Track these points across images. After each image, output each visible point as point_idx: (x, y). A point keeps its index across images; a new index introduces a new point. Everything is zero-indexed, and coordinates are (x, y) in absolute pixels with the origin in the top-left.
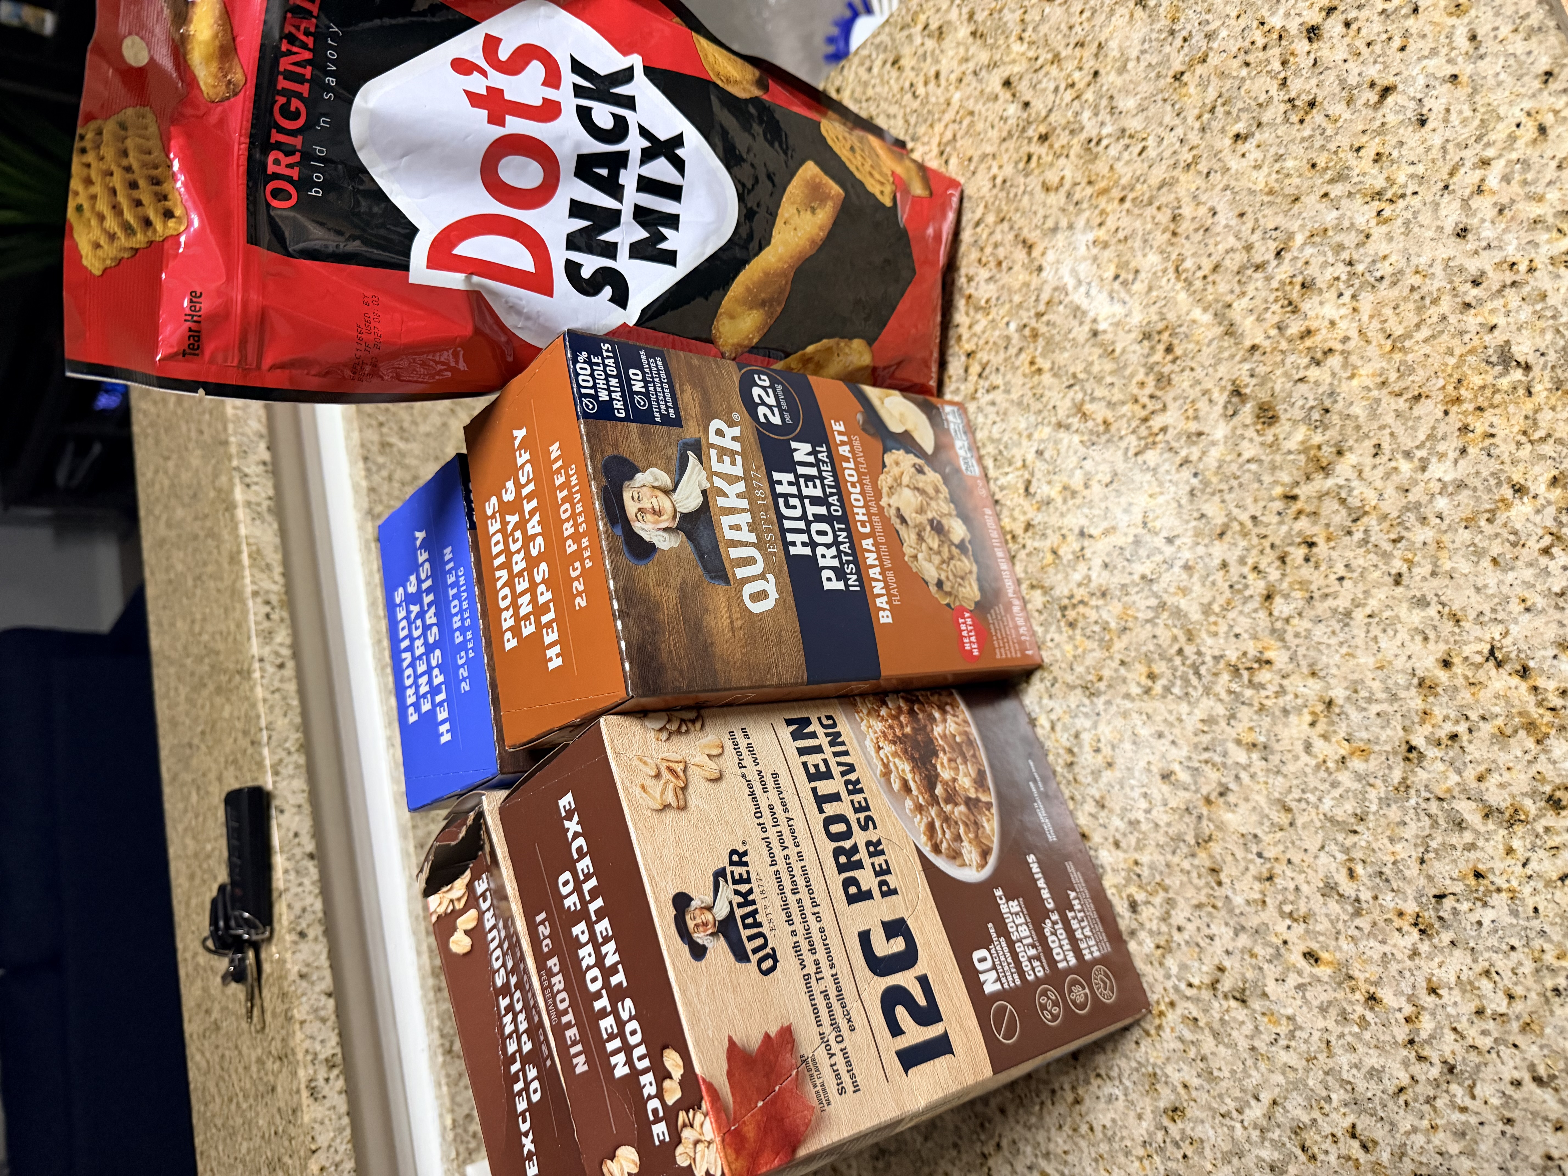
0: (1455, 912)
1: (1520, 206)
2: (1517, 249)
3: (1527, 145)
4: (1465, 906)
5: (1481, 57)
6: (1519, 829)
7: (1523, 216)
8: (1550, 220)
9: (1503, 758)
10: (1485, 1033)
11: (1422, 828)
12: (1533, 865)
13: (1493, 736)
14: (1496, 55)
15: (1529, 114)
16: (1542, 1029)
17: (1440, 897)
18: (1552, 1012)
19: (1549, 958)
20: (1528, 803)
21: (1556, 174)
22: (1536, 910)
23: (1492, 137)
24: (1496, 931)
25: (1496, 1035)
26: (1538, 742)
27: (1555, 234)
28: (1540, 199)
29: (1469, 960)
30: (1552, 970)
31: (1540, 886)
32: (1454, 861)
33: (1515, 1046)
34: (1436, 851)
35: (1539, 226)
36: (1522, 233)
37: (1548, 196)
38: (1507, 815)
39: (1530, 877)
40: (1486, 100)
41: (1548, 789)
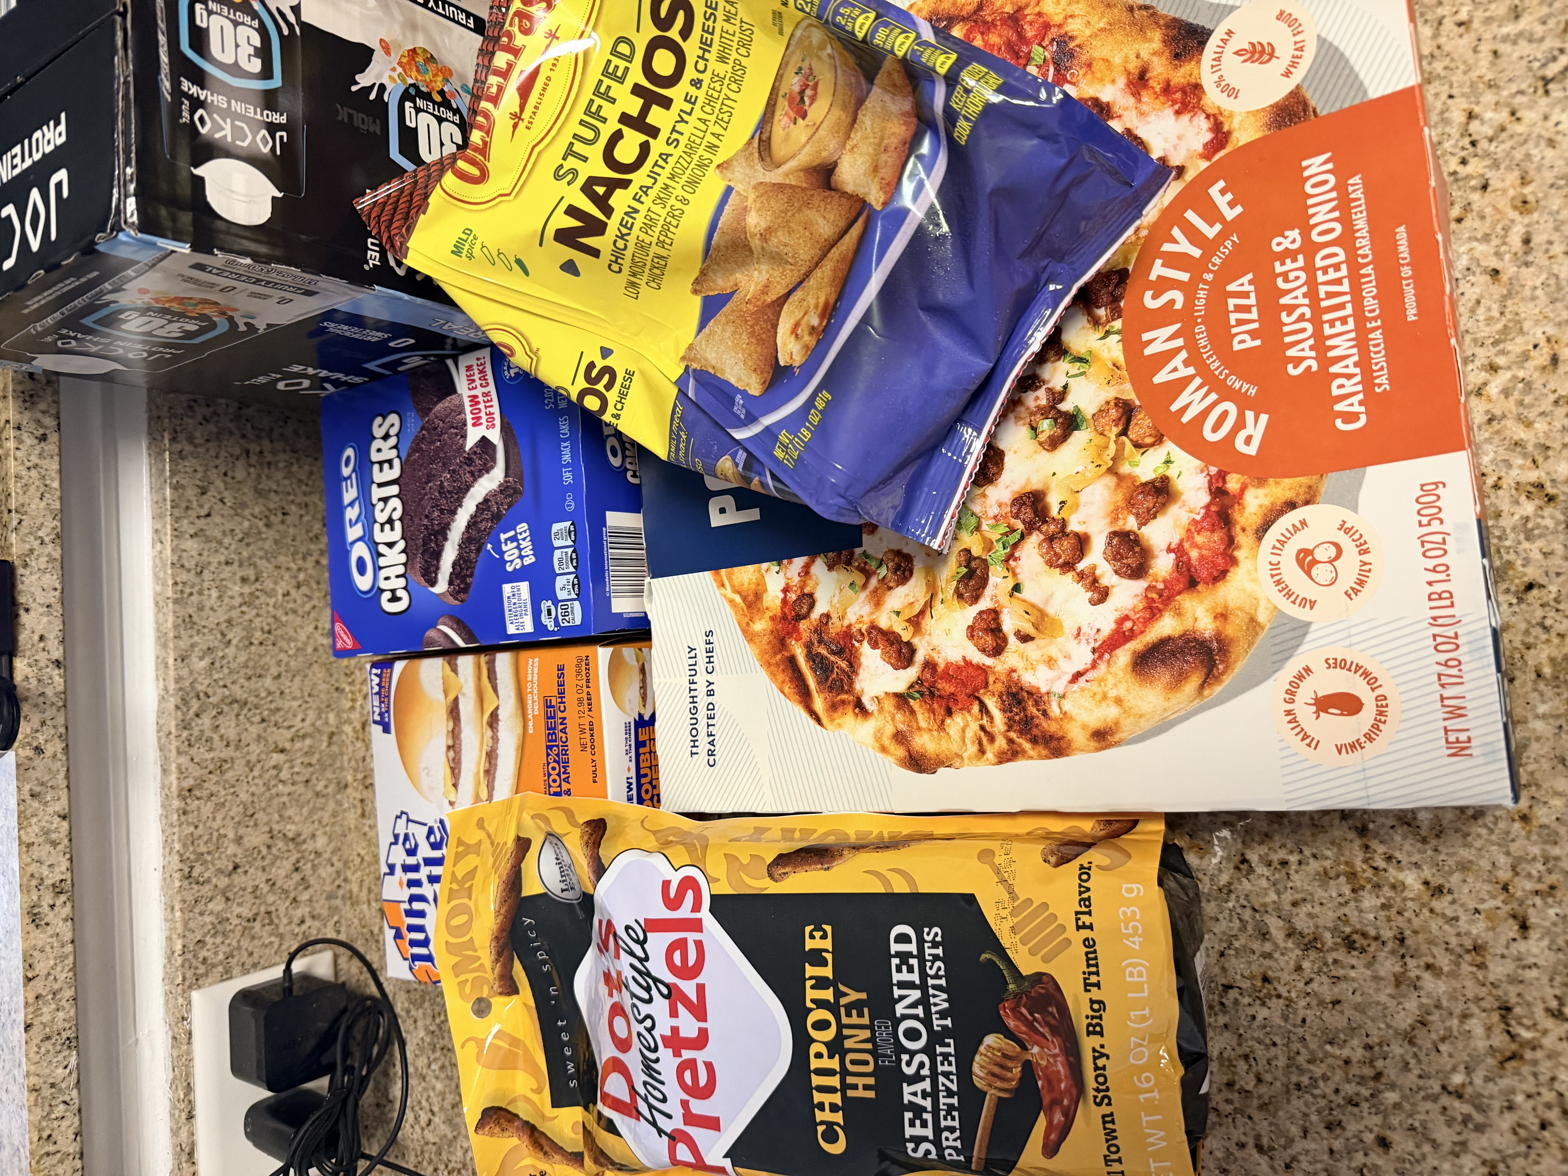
0: (1236, 1002)
1: (1509, 423)
2: (1492, 462)
3: (1536, 369)
4: (1246, 1000)
5: (1527, 264)
6: (1313, 954)
7: (1507, 433)
8: (1530, 448)
9: (1320, 893)
10: (1228, 1101)
11: (1231, 929)
12: (1314, 985)
13: (1318, 873)
14: (1541, 269)
15: (1548, 340)
16: (1277, 1110)
17: (1227, 987)
18: (1289, 1101)
19: (1301, 1060)
20: (1328, 936)
21: (1550, 408)
22: (1304, 1021)
23: (1509, 346)
24: (1265, 1027)
25: (1237, 1105)
26: (1353, 891)
27: (1529, 462)
28: (1529, 424)
29: (1234, 1043)
30: (1301, 1071)
31: (1314, 1003)
32: (1249, 963)
33: (1250, 1118)
34: (1236, 950)
35: (1519, 449)
36: (1501, 450)
37: (1537, 425)
38: (1306, 940)
39: (1308, 994)
40: (1515, 308)
41: (1348, 930)
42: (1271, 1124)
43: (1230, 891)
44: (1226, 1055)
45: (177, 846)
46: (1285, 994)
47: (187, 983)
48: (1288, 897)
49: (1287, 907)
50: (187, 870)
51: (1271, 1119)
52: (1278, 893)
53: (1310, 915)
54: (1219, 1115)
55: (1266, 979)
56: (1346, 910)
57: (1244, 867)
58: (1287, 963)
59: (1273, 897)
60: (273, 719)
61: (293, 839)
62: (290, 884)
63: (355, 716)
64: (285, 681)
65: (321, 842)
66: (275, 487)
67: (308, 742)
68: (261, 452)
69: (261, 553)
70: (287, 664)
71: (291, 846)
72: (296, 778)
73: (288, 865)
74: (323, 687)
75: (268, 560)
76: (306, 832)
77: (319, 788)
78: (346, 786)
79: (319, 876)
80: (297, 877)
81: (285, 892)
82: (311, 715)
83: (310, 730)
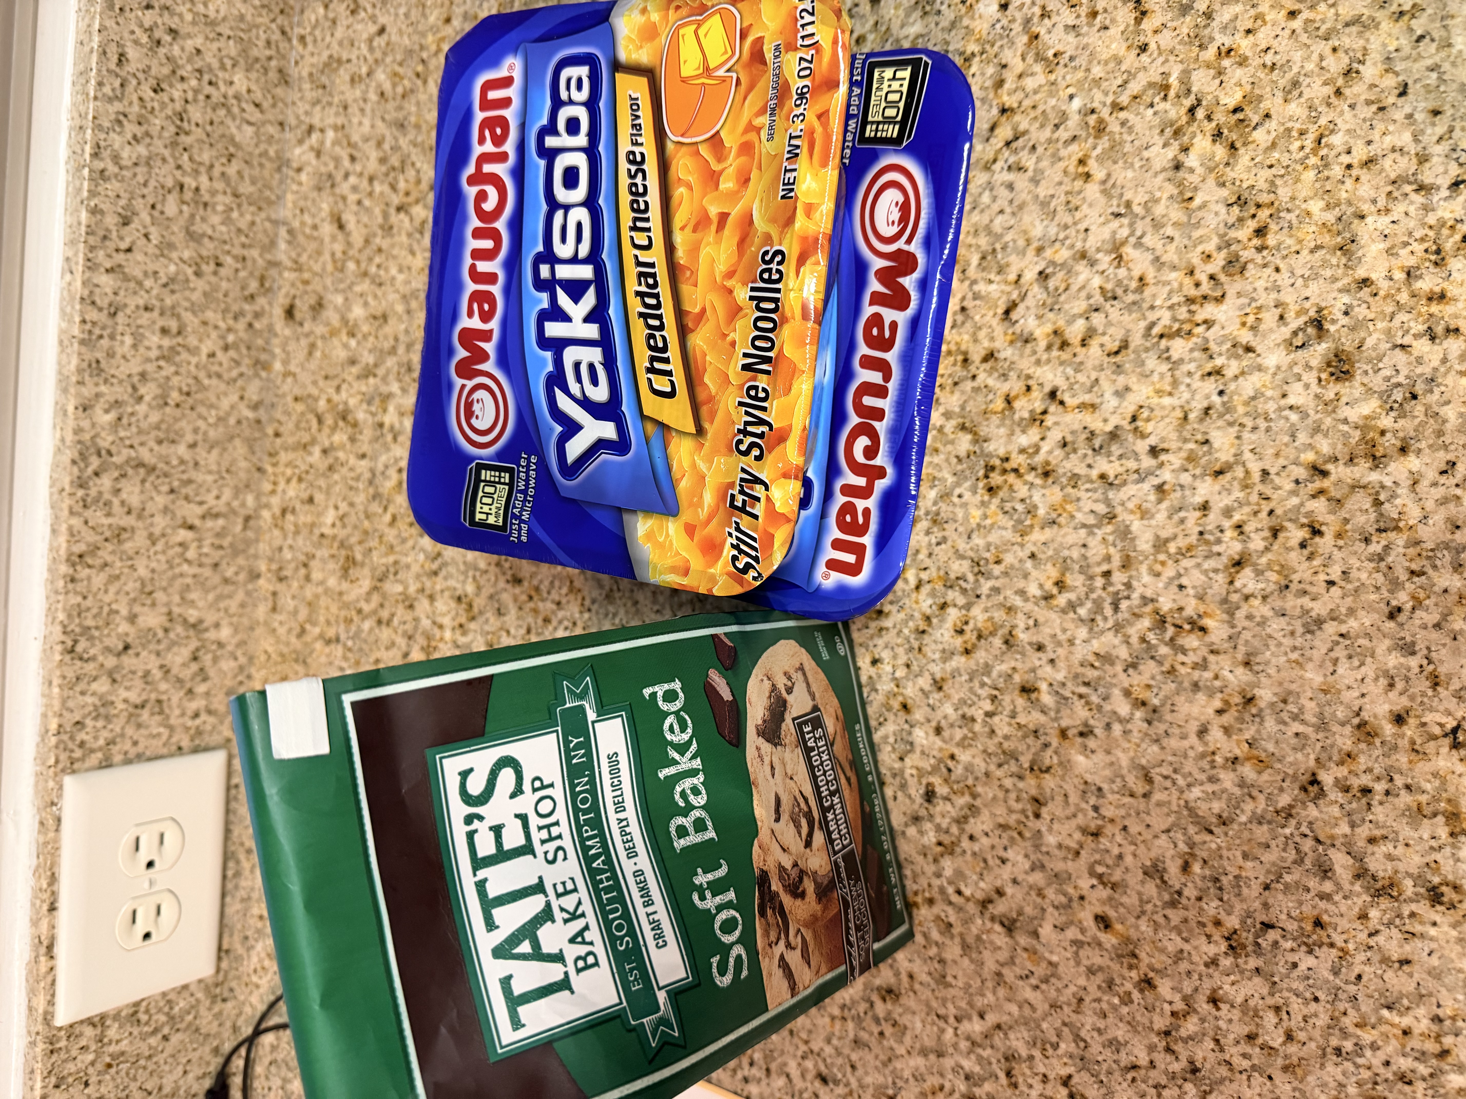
42: (1294, 1089)
43: (1290, 815)
44: (1252, 1003)
45: (61, 616)
46: (1340, 943)
47: (60, 766)
48: (1364, 831)
49: (1361, 844)
50: (70, 643)
51: (1296, 1084)
52: (1353, 825)
53: (1390, 857)
54: (1231, 1070)
55: (1318, 923)
56: (1438, 856)
57: (1313, 790)
58: (1350, 908)
59: (1344, 828)
60: (184, 491)
61: (194, 626)
62: (186, 674)
63: (275, 501)
64: (201, 452)
65: (225, 633)
66: (210, 232)
67: (221, 522)
68: (197, 189)
69: (186, 304)
70: (205, 433)
71: (192, 633)
72: (205, 560)
73: (185, 653)
74: (243, 464)
75: (194, 313)
76: (210, 618)
77: (229, 573)
78: (258, 576)
79: (220, 670)
80: (194, 667)
81: (180, 681)
82: (227, 494)
83: (223, 509)
